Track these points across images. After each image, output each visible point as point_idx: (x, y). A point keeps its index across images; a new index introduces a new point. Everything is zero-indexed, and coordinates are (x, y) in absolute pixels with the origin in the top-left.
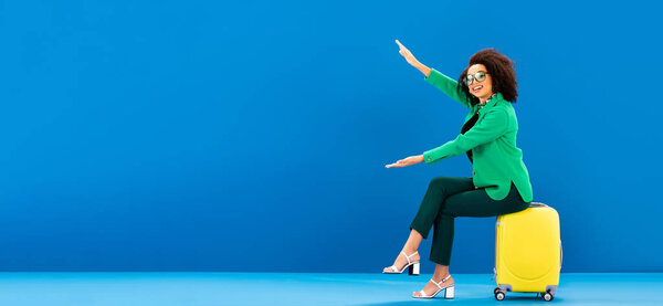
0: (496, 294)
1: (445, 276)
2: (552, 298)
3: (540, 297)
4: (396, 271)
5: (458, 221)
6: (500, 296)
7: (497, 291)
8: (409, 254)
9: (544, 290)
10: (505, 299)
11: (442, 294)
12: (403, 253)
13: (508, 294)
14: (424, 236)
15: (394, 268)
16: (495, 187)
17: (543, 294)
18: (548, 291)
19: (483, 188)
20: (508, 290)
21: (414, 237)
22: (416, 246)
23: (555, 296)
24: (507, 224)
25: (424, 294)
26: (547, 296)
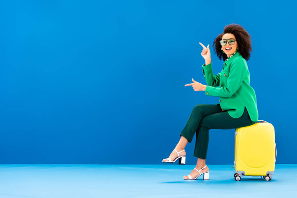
0: (235, 177)
1: (203, 166)
2: (270, 180)
3: (262, 179)
4: (170, 161)
5: (212, 132)
6: (238, 178)
7: (236, 175)
8: (179, 151)
9: (265, 174)
10: (241, 180)
11: (201, 177)
12: (175, 150)
13: (243, 177)
14: (189, 141)
15: (169, 160)
16: (234, 110)
17: (265, 177)
18: (268, 175)
19: (226, 111)
20: (243, 174)
21: (183, 141)
22: (184, 146)
23: (272, 178)
24: (242, 133)
25: (190, 177)
26: (267, 178)
